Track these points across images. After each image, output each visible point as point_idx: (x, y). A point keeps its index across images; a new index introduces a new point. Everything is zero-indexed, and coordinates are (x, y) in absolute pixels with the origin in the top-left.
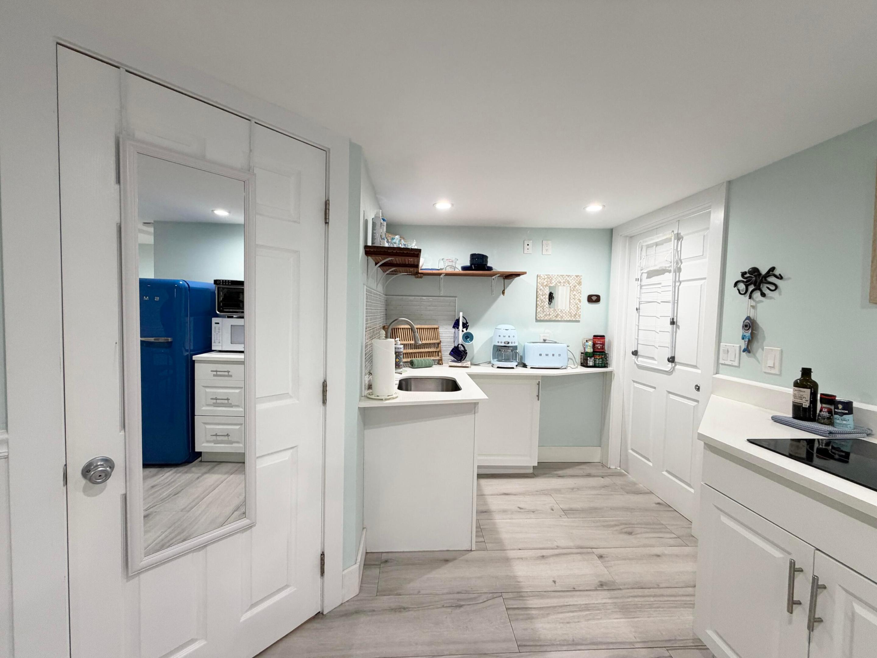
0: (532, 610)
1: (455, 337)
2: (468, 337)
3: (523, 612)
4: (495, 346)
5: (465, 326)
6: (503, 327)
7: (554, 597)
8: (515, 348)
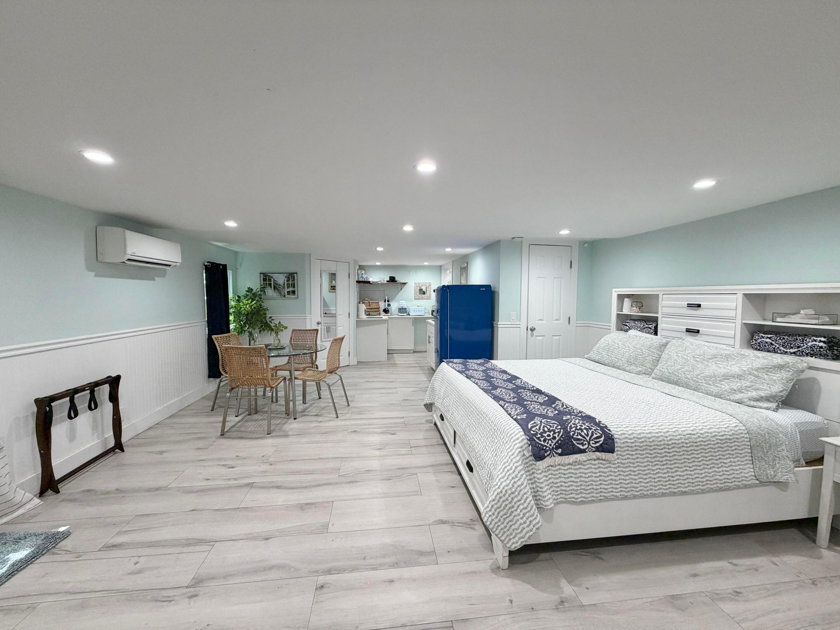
1: (385, 306)
2: (389, 305)
4: (399, 308)
5: (388, 301)
6: (401, 301)
8: (406, 309)
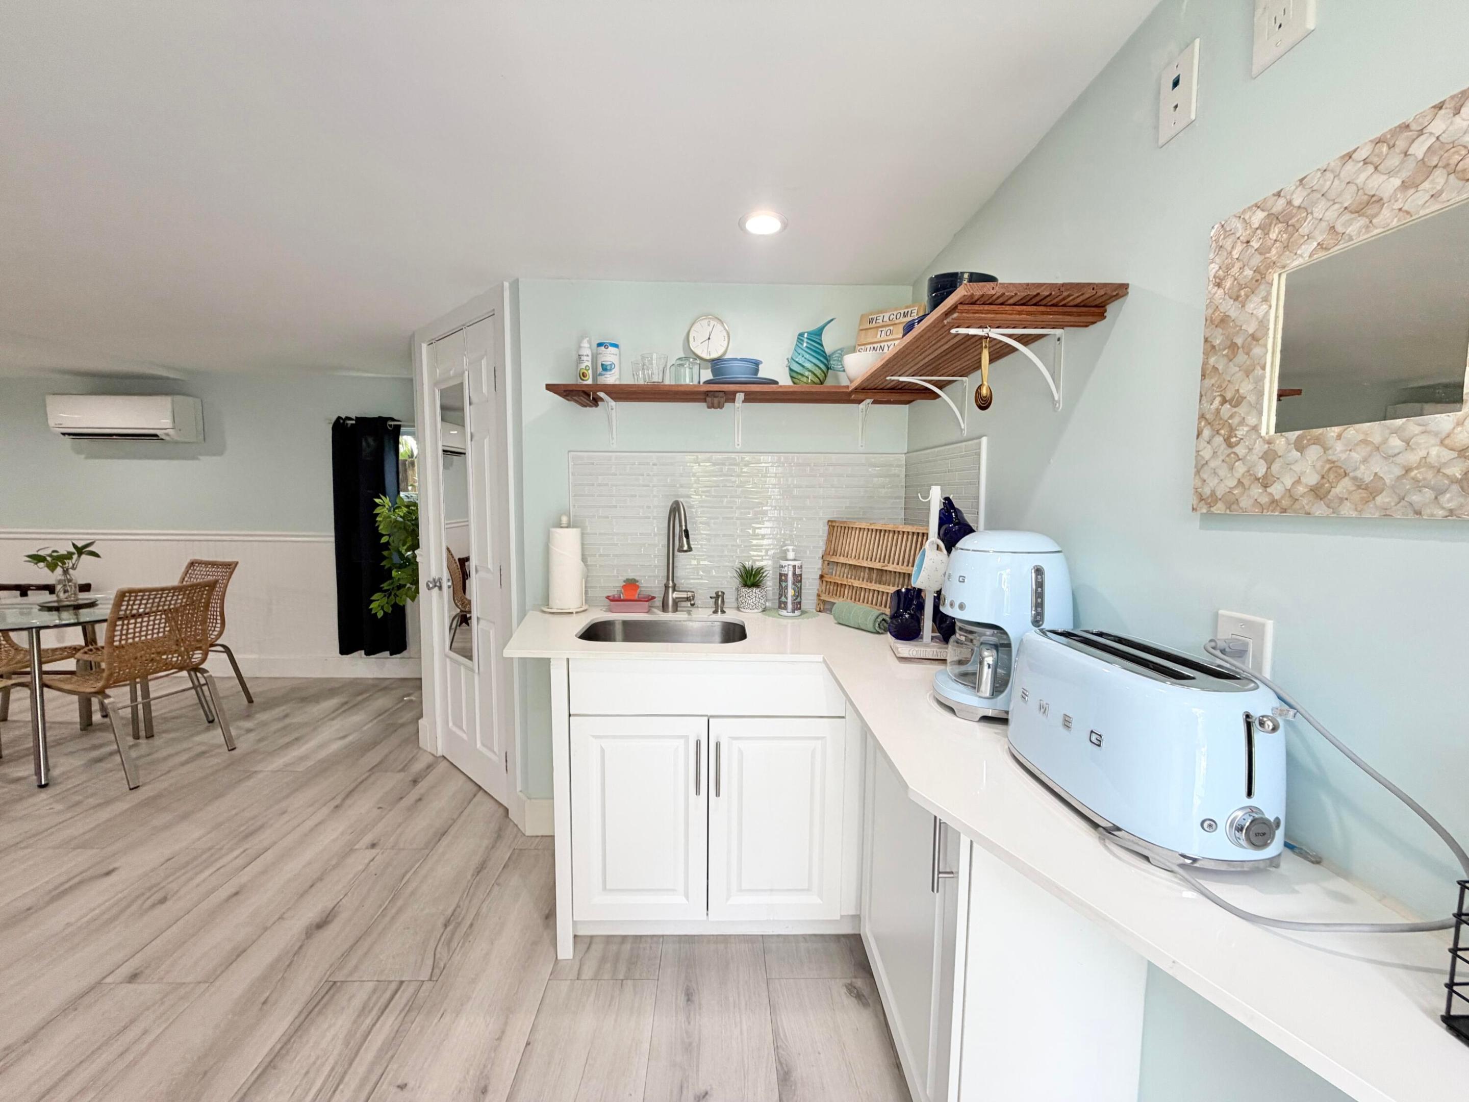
0: (372, 1020)
3: (379, 1004)
7: (370, 1071)
